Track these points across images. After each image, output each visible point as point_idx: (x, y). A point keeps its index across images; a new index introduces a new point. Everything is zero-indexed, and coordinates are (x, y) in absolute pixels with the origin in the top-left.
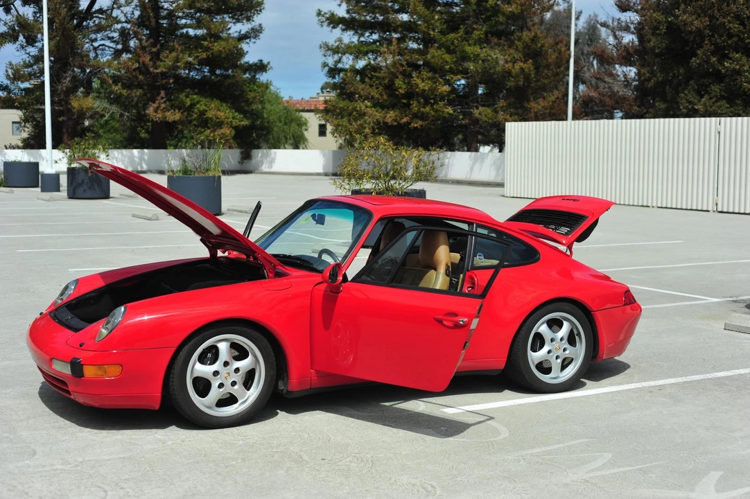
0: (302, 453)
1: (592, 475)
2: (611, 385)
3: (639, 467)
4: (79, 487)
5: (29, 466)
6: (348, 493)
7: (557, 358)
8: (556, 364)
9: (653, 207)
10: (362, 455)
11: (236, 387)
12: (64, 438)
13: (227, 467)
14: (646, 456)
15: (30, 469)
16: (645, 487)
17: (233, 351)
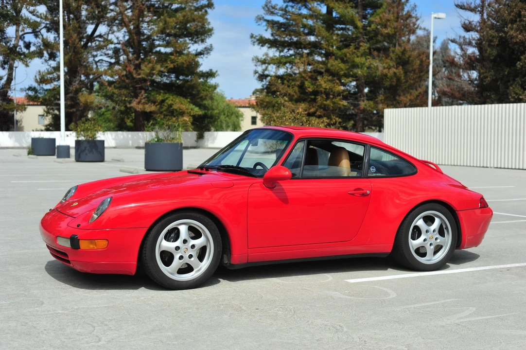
0: (241, 305)
1: (461, 320)
2: (471, 267)
3: (497, 316)
4: (74, 324)
5: (38, 311)
6: (277, 330)
7: (431, 244)
8: (430, 250)
9: (491, 168)
10: (286, 307)
11: (192, 259)
12: (65, 295)
13: (185, 313)
14: (502, 309)
15: (39, 313)
16: (503, 329)
17: (190, 232)
